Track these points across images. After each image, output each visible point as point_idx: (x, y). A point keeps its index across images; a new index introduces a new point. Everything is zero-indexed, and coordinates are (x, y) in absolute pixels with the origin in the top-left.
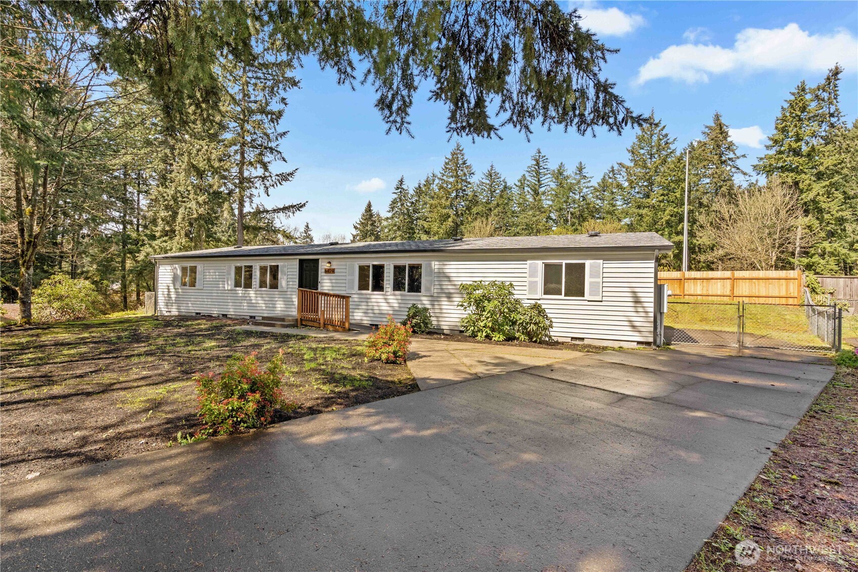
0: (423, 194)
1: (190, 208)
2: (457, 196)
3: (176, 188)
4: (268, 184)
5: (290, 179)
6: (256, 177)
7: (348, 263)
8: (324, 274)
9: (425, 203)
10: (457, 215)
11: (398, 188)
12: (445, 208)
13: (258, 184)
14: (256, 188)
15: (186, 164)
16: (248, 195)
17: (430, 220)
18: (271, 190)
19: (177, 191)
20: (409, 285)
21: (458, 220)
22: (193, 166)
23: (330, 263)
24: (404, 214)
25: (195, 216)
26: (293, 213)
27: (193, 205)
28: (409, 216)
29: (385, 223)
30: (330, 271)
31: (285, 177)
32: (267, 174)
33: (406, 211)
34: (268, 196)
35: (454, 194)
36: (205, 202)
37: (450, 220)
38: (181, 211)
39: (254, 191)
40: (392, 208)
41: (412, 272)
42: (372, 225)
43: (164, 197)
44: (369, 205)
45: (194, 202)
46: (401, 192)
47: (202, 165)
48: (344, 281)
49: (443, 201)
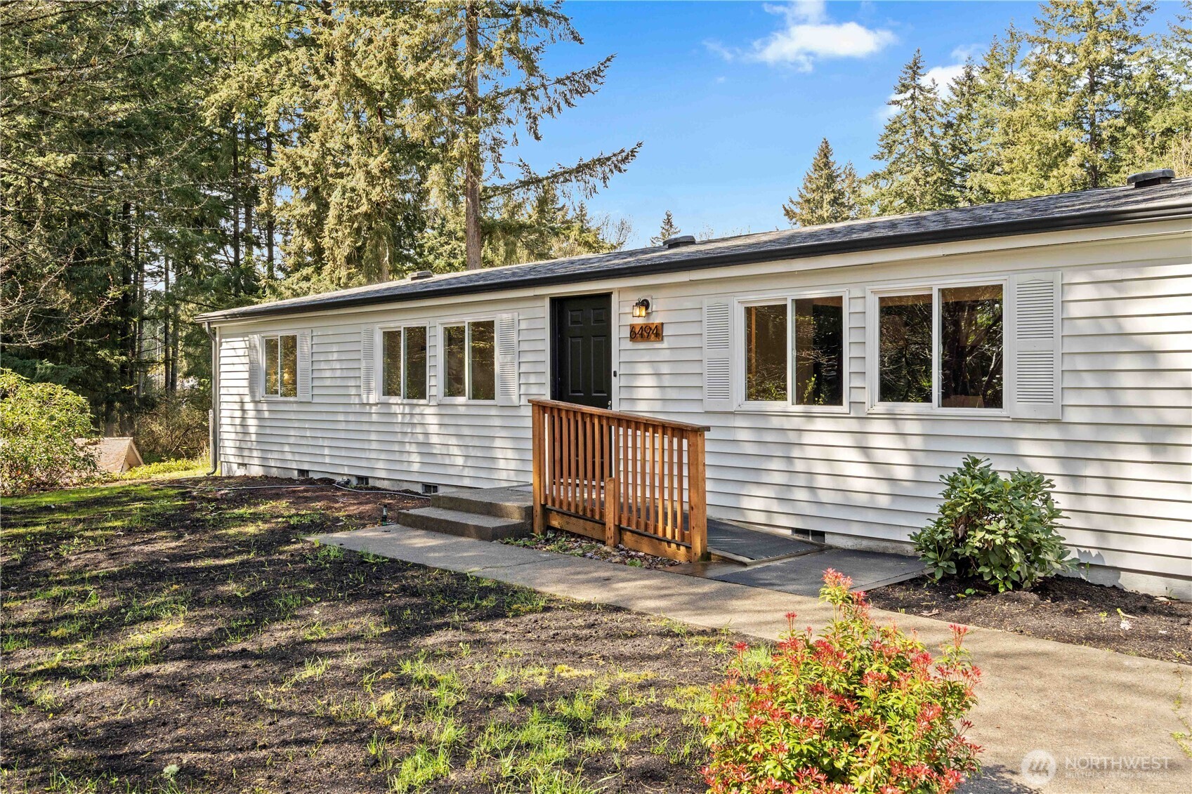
0: (981, 98)
1: (353, 190)
2: (1093, 88)
3: (323, 145)
4: (536, 107)
5: (593, 86)
6: (508, 93)
7: (706, 302)
8: (628, 344)
9: (989, 123)
10: (1096, 142)
11: (905, 87)
12: (1053, 126)
13: (512, 109)
14: (509, 121)
15: (339, 78)
16: (489, 142)
17: (1007, 167)
18: (544, 124)
19: (326, 152)
20: (945, 365)
21: (1100, 158)
22: (360, 84)
23: (645, 304)
24: (923, 158)
25: (364, 208)
26: (605, 178)
27: (359, 181)
28: (942, 164)
29: (868, 191)
30: (647, 333)
31: (579, 84)
32: (535, 81)
33: (929, 151)
34: (537, 138)
35: (1084, 81)
36: (383, 171)
37: (1073, 160)
38: (335, 198)
39: (506, 132)
40: (890, 148)
41: (956, 324)
42: (834, 202)
43: (298, 168)
44: (825, 153)
45: (360, 175)
46: (913, 98)
47: (378, 78)
48: (695, 368)
49: (1047, 106)
